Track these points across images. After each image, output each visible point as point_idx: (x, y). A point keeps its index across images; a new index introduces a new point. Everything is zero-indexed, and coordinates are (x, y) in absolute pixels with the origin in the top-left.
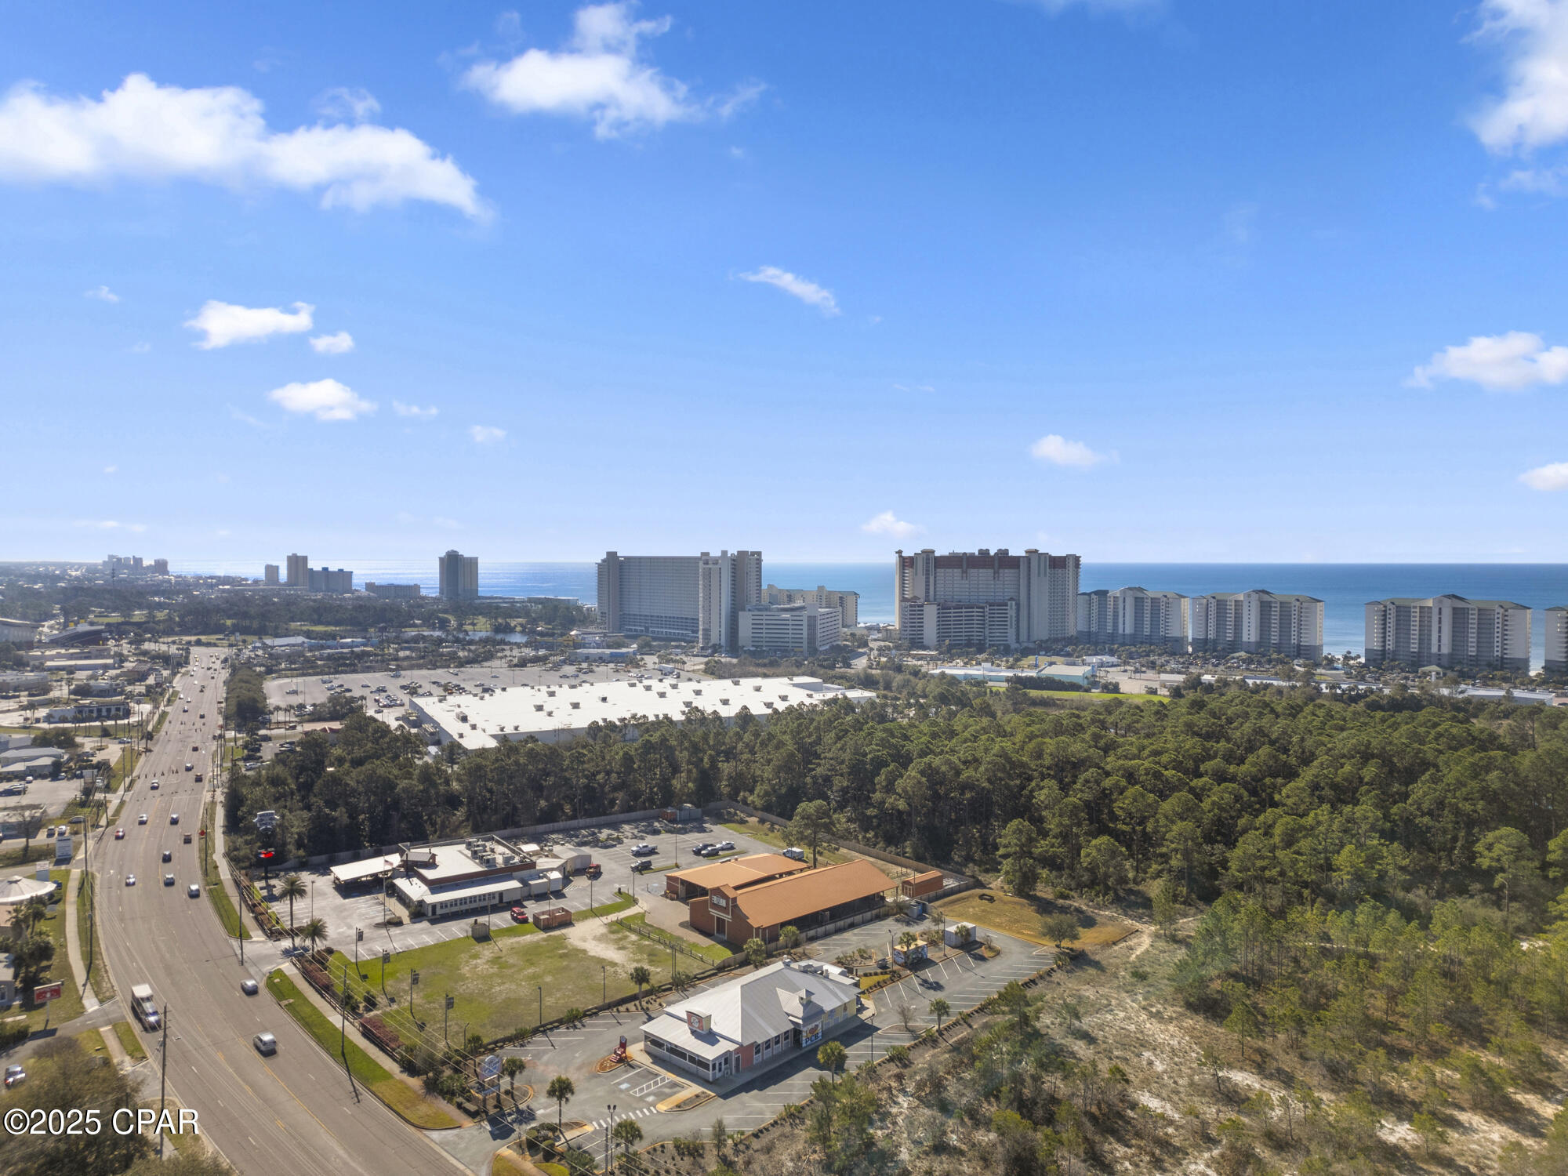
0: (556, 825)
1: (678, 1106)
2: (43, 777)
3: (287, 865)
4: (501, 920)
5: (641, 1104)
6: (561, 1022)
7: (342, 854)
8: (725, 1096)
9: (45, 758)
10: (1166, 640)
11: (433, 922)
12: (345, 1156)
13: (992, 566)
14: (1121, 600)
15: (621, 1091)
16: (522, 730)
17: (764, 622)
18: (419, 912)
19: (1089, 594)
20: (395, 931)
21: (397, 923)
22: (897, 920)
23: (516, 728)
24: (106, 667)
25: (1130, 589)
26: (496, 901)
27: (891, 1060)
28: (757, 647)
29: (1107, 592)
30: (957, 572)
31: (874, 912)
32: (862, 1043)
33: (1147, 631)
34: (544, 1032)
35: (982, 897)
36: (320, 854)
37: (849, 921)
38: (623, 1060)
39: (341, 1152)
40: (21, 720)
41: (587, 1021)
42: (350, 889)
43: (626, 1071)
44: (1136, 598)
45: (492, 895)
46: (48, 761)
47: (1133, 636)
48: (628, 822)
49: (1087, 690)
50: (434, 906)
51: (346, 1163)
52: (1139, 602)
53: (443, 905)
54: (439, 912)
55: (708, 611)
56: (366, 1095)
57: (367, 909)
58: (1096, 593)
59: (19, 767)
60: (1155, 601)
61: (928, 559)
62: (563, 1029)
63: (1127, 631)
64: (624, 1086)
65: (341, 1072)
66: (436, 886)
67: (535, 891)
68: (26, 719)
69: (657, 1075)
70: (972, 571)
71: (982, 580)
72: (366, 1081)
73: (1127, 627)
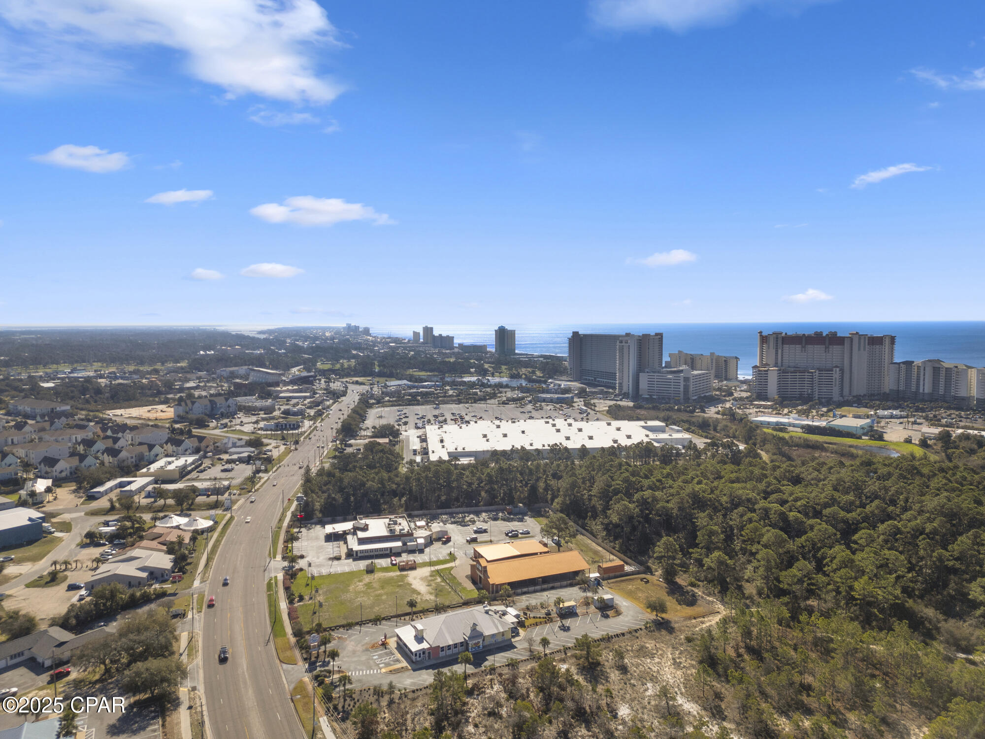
0: (448, 510)
1: (391, 671)
2: (244, 462)
3: (313, 521)
4: (384, 562)
5: (377, 667)
6: (370, 621)
7: (339, 518)
8: (414, 670)
9: (246, 452)
10: (955, 398)
11: (354, 560)
12: (245, 669)
13: (824, 344)
14: (922, 369)
15: (372, 659)
16: (467, 450)
17: (655, 380)
18: (350, 554)
19: (899, 364)
20: (336, 562)
21: (338, 558)
22: (580, 588)
23: (464, 449)
24: (305, 398)
25: (929, 361)
26: (388, 552)
27: (508, 665)
28: (650, 395)
29: (913, 362)
30: (798, 347)
31: (569, 582)
32: (502, 654)
33: (941, 392)
34: (361, 625)
35: (642, 580)
36: (328, 517)
37: (551, 585)
38: (384, 645)
39: (245, 667)
40: (252, 428)
41: (384, 622)
42: (330, 538)
43: (382, 650)
44: (934, 367)
45: (386, 549)
46: (246, 455)
47: (930, 394)
48: (486, 511)
49: (860, 438)
50: (357, 552)
51: (243, 672)
52: (936, 370)
53: (361, 551)
54: (359, 555)
55: (621, 371)
56: (272, 644)
57: (332, 549)
58: (904, 363)
59: (235, 457)
60: (948, 370)
61: (777, 338)
62: (370, 625)
63: (926, 391)
64: (375, 657)
65: (269, 629)
66: (362, 541)
67: (410, 549)
68: (255, 428)
69: (393, 654)
70: (809, 347)
71: (816, 353)
72: (275, 636)
73: (927, 387)
